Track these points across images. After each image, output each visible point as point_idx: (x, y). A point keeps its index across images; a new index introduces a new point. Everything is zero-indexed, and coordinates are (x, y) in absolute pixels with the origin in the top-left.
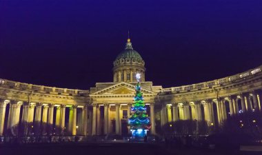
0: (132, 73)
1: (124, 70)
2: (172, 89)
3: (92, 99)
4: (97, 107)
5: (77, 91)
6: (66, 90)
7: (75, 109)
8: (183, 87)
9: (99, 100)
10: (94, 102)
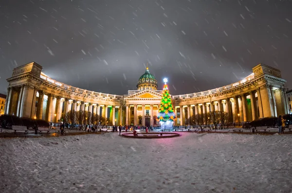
2: (180, 96)
3: (125, 102)
4: (129, 107)
5: (115, 96)
6: (108, 95)
7: (114, 109)
8: (187, 95)
9: (131, 102)
10: (127, 103)
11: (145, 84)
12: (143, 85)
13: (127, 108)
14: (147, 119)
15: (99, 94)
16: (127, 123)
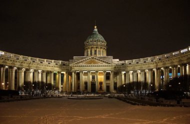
0: (97, 50)
1: (92, 48)
2: (127, 61)
3: (71, 68)
4: (75, 73)
5: (60, 62)
6: (53, 61)
7: (60, 74)
8: (134, 60)
9: (76, 68)
10: (73, 70)
11: (92, 46)
12: (90, 47)
13: (73, 74)
14: (93, 84)
15: (44, 61)
16: (73, 88)
